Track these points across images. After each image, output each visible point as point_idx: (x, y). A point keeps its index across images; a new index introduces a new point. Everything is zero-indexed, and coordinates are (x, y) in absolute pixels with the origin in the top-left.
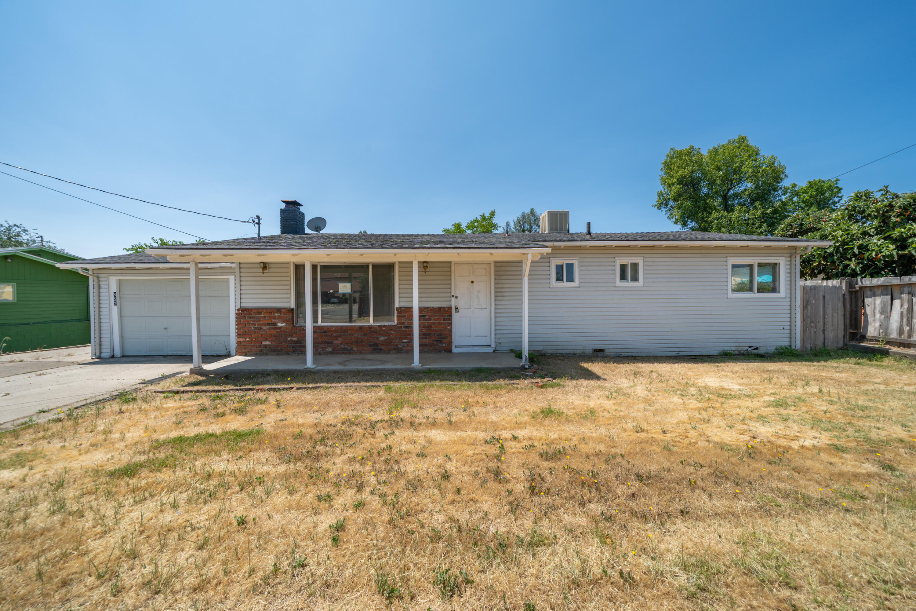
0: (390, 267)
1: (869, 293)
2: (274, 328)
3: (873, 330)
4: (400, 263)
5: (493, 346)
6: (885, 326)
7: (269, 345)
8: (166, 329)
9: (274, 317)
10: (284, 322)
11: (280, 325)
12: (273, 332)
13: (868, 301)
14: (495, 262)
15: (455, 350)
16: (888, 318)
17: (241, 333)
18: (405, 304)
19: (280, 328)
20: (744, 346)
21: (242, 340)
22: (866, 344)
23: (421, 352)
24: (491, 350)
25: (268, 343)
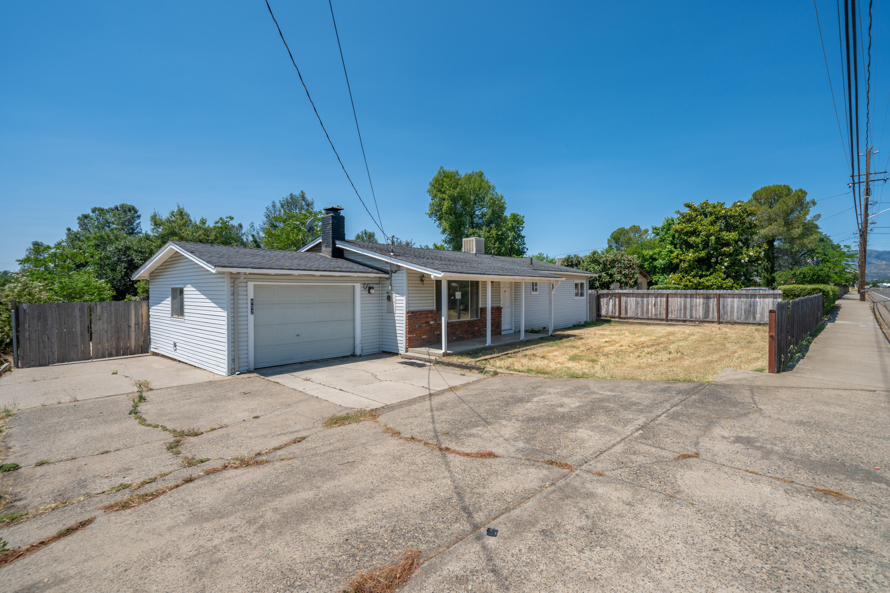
0: (477, 283)
1: (602, 296)
2: (428, 326)
3: (603, 312)
4: (482, 282)
5: (514, 329)
6: (607, 311)
7: (426, 338)
8: (298, 335)
9: (428, 317)
10: (433, 321)
11: (431, 323)
12: (428, 328)
13: (602, 300)
14: (515, 282)
15: (503, 333)
16: (608, 307)
17: (411, 330)
18: (484, 306)
19: (431, 325)
20: (574, 322)
21: (411, 336)
22: (602, 318)
23: (492, 335)
24: (512, 331)
25: (424, 337)
